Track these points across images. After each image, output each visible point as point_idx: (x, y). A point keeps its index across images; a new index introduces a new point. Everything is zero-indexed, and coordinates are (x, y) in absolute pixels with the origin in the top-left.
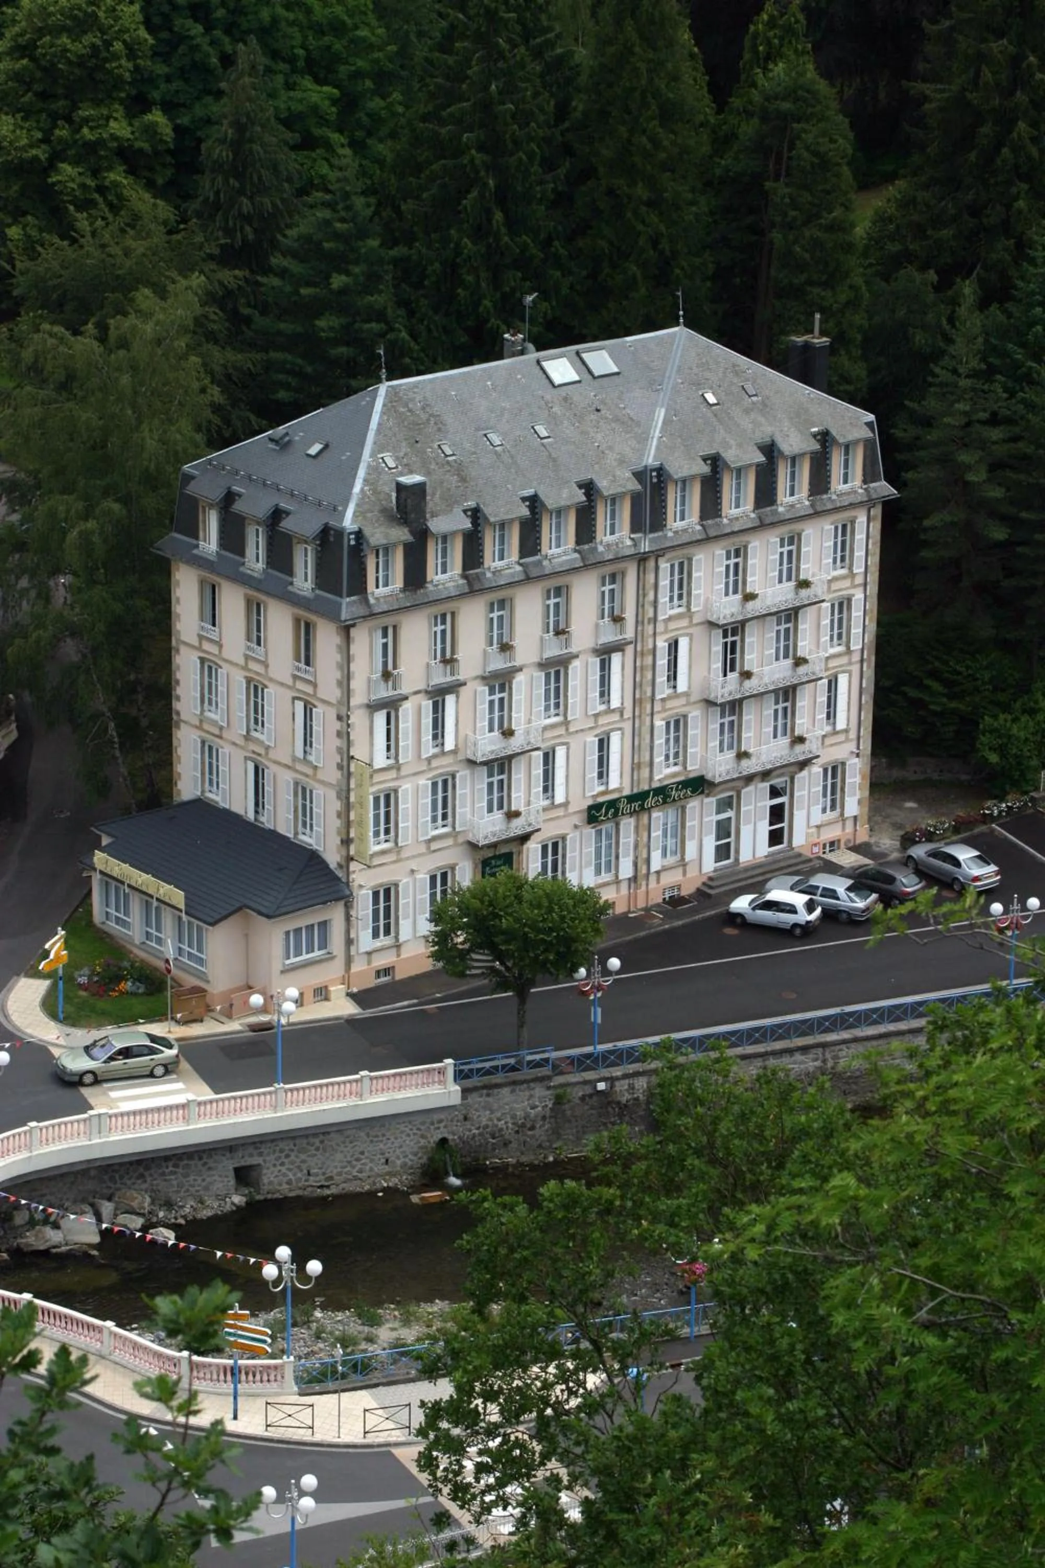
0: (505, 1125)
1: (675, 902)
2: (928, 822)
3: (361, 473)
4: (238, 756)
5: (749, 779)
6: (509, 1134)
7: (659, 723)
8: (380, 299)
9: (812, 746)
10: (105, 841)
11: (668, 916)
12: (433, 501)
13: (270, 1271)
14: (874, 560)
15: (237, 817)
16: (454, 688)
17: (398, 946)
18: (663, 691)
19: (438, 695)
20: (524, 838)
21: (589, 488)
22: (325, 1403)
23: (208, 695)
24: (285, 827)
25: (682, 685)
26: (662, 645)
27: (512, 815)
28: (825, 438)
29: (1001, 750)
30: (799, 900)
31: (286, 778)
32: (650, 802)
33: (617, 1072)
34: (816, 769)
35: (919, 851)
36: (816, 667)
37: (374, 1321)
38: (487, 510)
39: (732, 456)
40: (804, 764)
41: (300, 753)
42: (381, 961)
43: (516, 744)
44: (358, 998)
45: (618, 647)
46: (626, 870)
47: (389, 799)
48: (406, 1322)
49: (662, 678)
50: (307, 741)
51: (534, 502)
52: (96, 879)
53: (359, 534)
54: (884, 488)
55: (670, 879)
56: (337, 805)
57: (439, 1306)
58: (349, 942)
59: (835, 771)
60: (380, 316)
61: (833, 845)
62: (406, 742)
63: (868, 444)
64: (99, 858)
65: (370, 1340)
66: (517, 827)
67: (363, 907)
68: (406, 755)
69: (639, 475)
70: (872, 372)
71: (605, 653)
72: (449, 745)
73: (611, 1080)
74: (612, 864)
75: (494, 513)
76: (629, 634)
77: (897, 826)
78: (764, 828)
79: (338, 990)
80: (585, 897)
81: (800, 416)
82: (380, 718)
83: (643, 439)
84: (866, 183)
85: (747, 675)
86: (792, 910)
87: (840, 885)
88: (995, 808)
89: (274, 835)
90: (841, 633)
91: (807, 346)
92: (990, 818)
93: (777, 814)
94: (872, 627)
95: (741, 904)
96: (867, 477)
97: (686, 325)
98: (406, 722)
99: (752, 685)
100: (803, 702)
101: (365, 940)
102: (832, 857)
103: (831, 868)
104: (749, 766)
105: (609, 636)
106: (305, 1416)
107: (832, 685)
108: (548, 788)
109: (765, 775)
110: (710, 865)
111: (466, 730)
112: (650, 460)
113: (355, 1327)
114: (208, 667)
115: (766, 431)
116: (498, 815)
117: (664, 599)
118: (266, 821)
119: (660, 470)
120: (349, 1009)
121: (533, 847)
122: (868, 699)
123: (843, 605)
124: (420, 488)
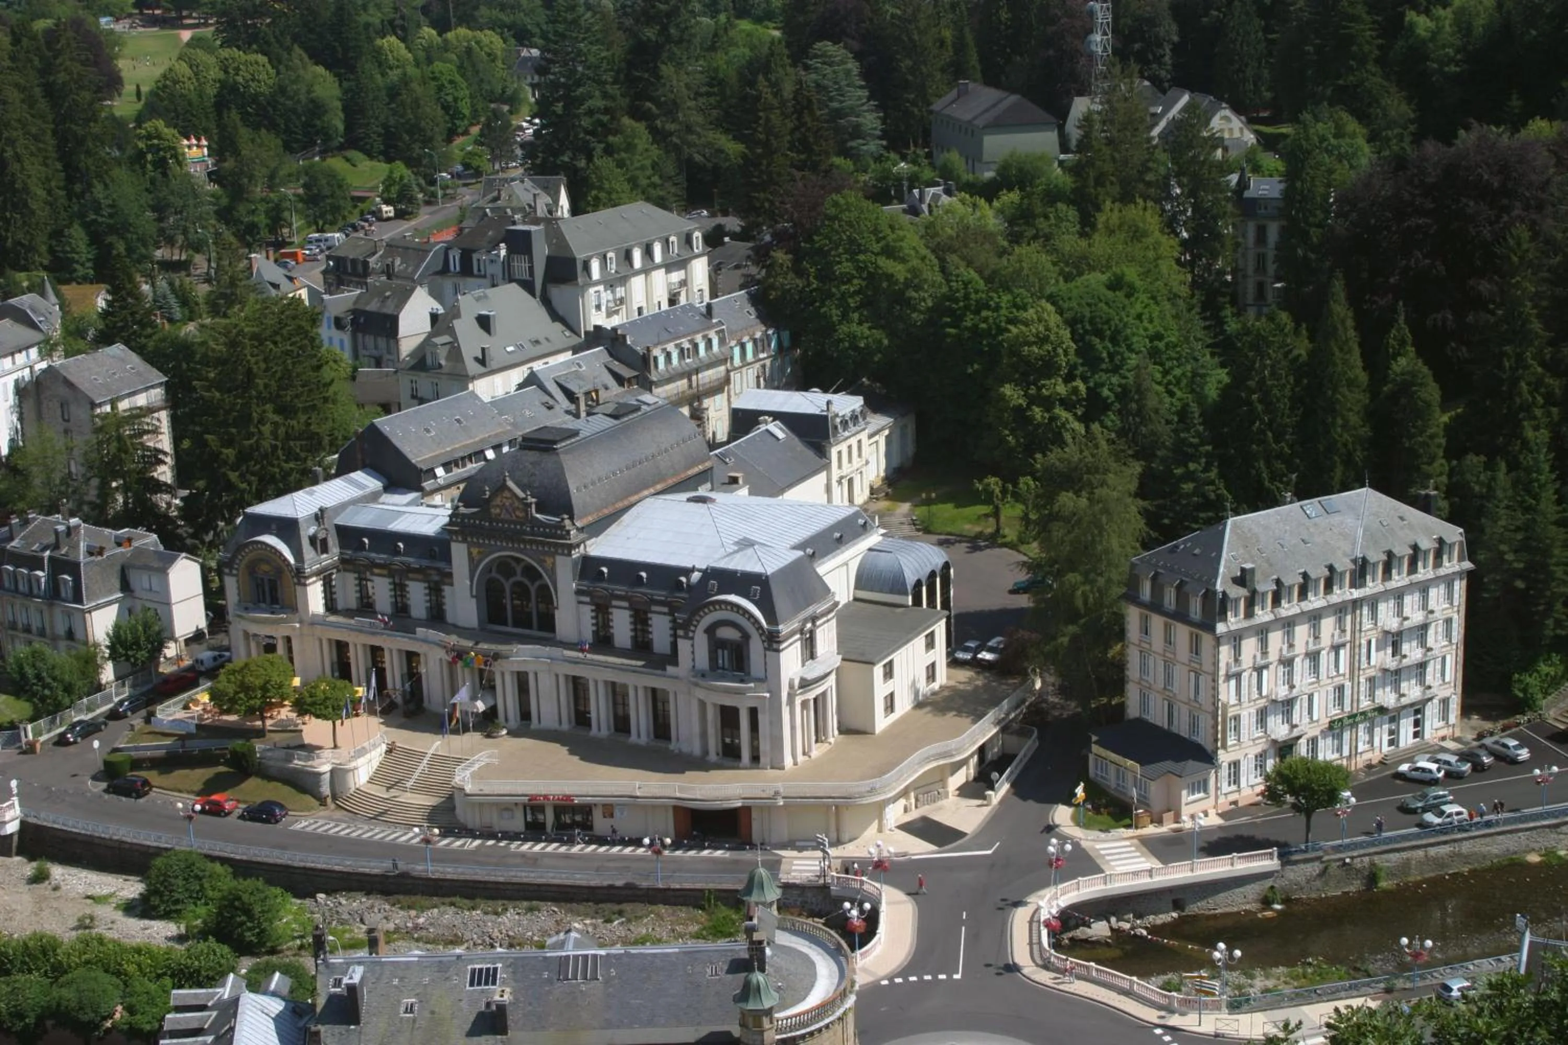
0: (1302, 880)
1: (1370, 766)
2: (1488, 725)
3: (1223, 562)
4: (1159, 698)
5: (1404, 707)
6: (1303, 883)
7: (1362, 680)
8: (1213, 474)
9: (1434, 690)
10: (1094, 738)
11: (1367, 775)
12: (1258, 576)
13: (1217, 955)
14: (1464, 599)
15: (1157, 727)
16: (1266, 667)
17: (1239, 791)
18: (1364, 665)
19: (1259, 670)
20: (1299, 738)
21: (1331, 568)
22: (1244, 1018)
23: (1144, 668)
24: (1184, 733)
25: (1373, 663)
26: (1364, 642)
27: (1294, 727)
28: (1441, 541)
29: (1524, 690)
30: (1433, 767)
31: (1185, 709)
32: (1358, 719)
33: (1355, 854)
34: (1436, 701)
35: (1488, 741)
36: (1436, 652)
37: (1252, 977)
38: (1283, 580)
39: (1397, 551)
40: (1431, 699)
41: (1192, 696)
42: (1232, 798)
43: (1295, 692)
44: (1221, 815)
45: (1344, 645)
46: (1346, 752)
47: (1237, 718)
48: (1267, 977)
49: (1364, 659)
50: (1197, 692)
51: (1305, 575)
52: (1091, 758)
53: (1224, 593)
54: (1468, 565)
55: (1366, 756)
56: (1212, 722)
57: (1281, 969)
58: (1217, 789)
59: (1445, 702)
60: (1212, 483)
61: (1443, 739)
62: (1244, 691)
63: (1461, 543)
64: (1095, 748)
65: (1251, 986)
66: (1296, 733)
67: (1224, 772)
68: (1245, 698)
69: (1354, 561)
70: (1451, 505)
71: (1336, 648)
72: (1264, 693)
73: (1352, 858)
74: (1340, 749)
75: (1287, 581)
76: (1348, 638)
77: (1473, 728)
78: (1411, 730)
79: (1212, 812)
80: (1328, 766)
81: (1427, 531)
82: (1233, 683)
83: (1354, 544)
84: (1444, 410)
85: (1405, 656)
86: (1430, 771)
87: (1453, 759)
88: (1523, 719)
89: (1178, 737)
90: (1448, 635)
91: (1427, 496)
92: (1518, 724)
93: (1417, 723)
94: (1462, 631)
95: (1404, 767)
96: (1461, 559)
97: (1371, 486)
98: (1244, 683)
99: (1406, 662)
100: (1430, 669)
101: (1225, 788)
102: (1443, 744)
103: (1444, 750)
104: (1405, 701)
105: (1337, 640)
106: (1235, 1025)
107: (1444, 659)
108: (1310, 712)
109: (1412, 705)
110: (1386, 749)
111: (1272, 685)
112: (1360, 555)
113: (1243, 980)
114: (1144, 654)
115: (1411, 538)
116: (1286, 726)
117: (1365, 620)
118: (1174, 729)
119: (1364, 559)
120: (1219, 821)
121: (1303, 741)
122: (1460, 668)
123: (1449, 621)
124: (1252, 571)
